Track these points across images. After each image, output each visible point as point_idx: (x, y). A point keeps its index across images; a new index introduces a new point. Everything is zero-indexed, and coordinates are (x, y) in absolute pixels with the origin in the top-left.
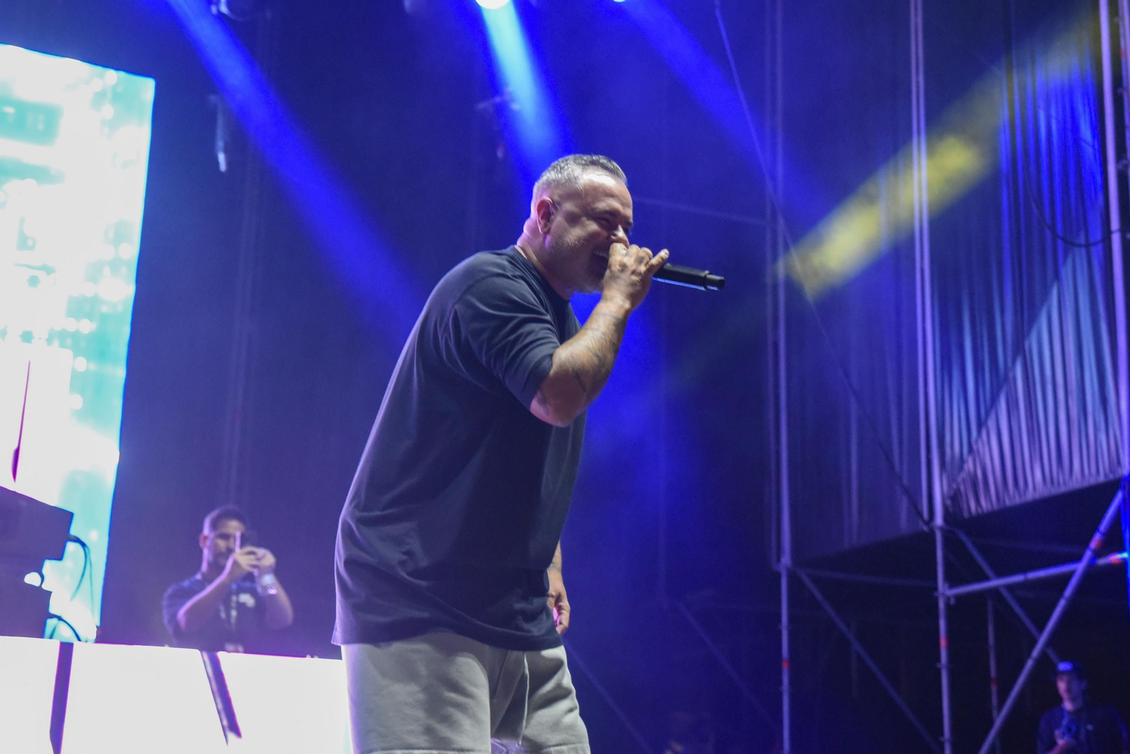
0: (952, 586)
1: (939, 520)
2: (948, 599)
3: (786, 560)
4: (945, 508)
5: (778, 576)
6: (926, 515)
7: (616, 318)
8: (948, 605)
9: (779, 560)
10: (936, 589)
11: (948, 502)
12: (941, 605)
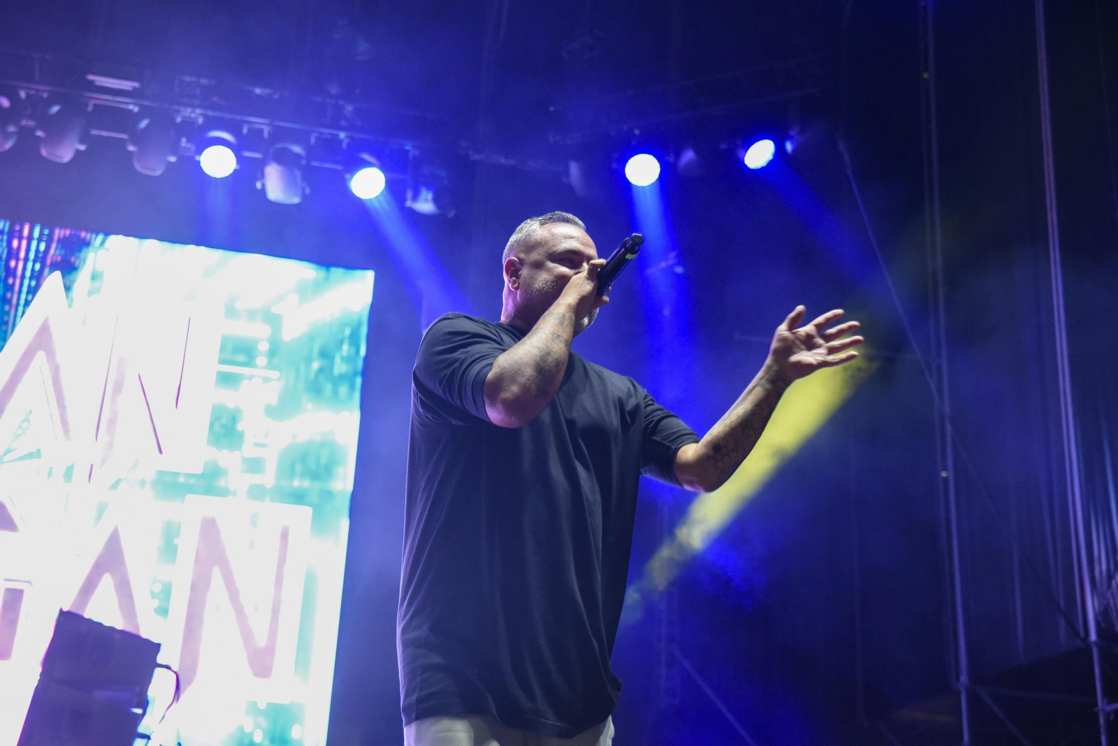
0: (1110, 703)
1: (1093, 636)
2: (1108, 714)
3: (964, 678)
4: (1098, 624)
5: (959, 693)
6: (1082, 634)
7: (566, 341)
8: (1107, 721)
9: (958, 679)
10: (1096, 704)
11: (1100, 618)
12: (1102, 721)
